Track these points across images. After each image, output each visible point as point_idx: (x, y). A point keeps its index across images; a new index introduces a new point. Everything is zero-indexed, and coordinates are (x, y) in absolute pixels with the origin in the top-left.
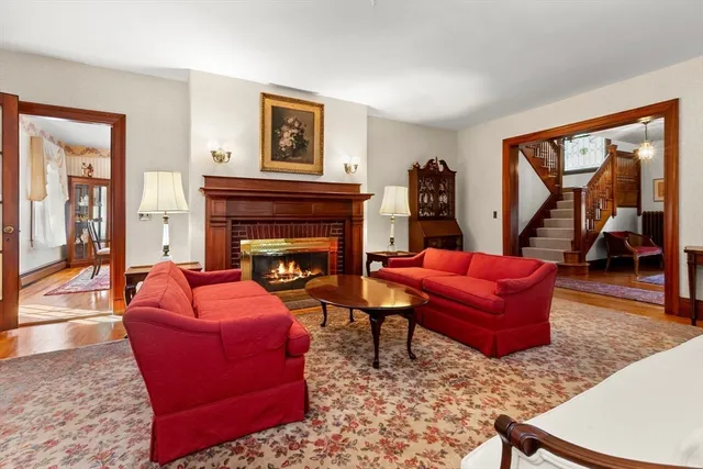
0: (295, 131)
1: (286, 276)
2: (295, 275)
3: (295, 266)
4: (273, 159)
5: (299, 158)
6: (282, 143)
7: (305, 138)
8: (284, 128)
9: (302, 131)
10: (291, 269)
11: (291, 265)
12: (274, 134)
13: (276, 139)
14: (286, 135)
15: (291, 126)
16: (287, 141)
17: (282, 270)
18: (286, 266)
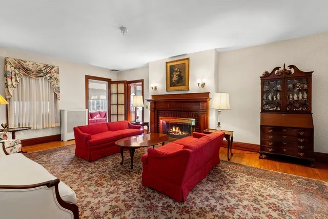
0: (178, 73)
1: (175, 132)
2: (178, 133)
3: (179, 129)
4: (170, 86)
5: (180, 84)
6: (173, 79)
7: (182, 75)
8: (174, 73)
9: (181, 72)
10: (177, 130)
11: (177, 128)
12: (170, 76)
13: (171, 78)
14: (175, 76)
15: (177, 72)
16: (175, 78)
17: (174, 130)
18: (176, 129)
